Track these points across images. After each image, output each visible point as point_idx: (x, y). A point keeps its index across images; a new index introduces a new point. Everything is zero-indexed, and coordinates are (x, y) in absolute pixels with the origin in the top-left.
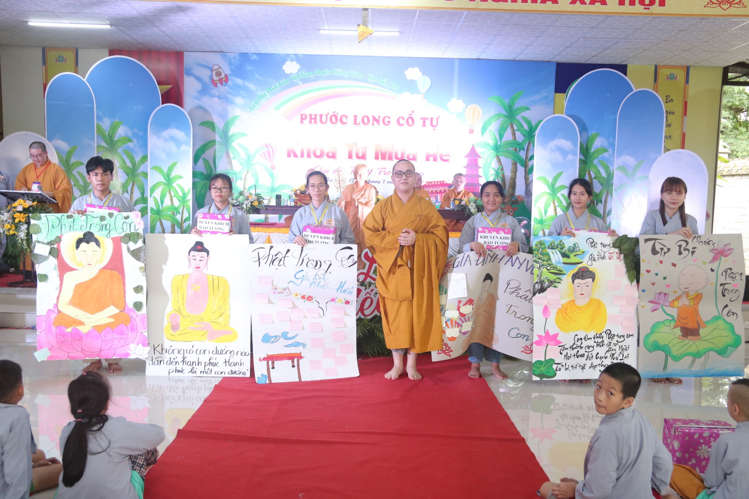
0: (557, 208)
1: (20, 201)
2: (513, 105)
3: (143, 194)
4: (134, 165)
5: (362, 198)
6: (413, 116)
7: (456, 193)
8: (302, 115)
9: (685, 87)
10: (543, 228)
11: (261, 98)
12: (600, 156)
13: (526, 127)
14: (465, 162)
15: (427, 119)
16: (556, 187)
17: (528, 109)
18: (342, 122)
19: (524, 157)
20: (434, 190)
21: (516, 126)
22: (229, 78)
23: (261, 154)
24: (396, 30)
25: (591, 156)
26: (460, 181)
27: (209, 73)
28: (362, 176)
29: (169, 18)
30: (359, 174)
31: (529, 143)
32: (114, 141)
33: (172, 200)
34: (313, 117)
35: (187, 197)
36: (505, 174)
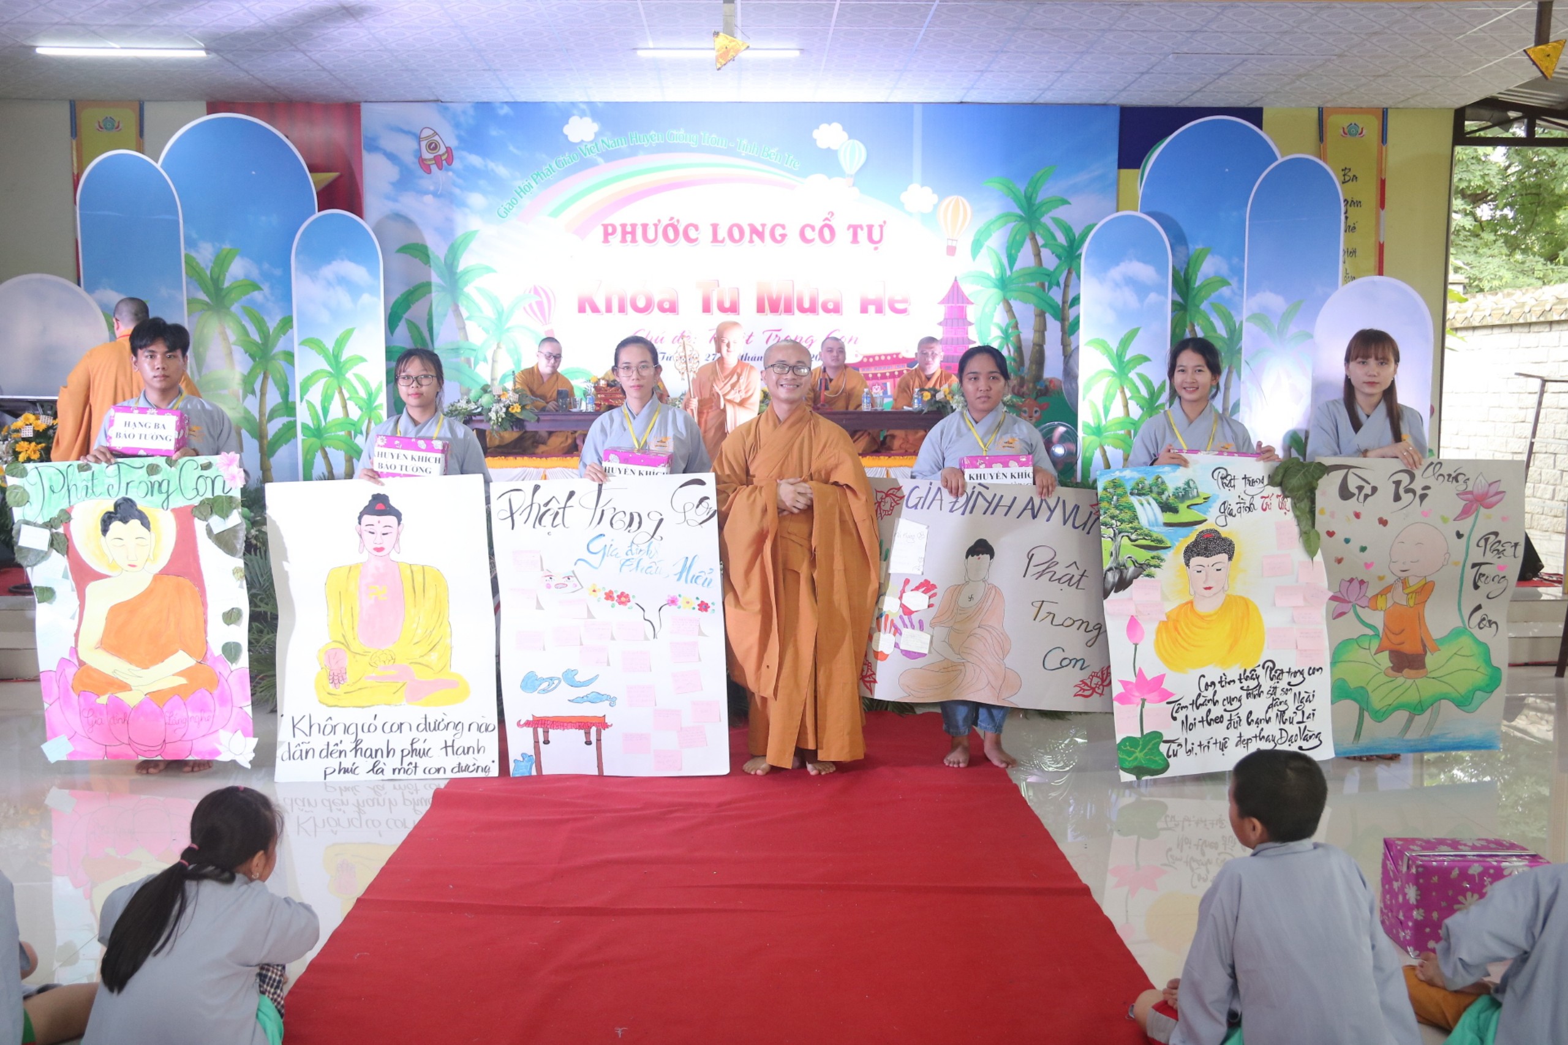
0: (1129, 401)
1: (29, 416)
2: (1034, 195)
3: (286, 395)
4: (265, 336)
5: (733, 392)
6: (832, 223)
7: (924, 378)
8: (606, 227)
9: (1380, 153)
10: (1103, 443)
11: (522, 193)
12: (1213, 295)
13: (1061, 239)
14: (941, 312)
15: (861, 227)
16: (1127, 358)
17: (1065, 202)
18: (688, 239)
19: (1059, 300)
20: (879, 371)
21: (1043, 237)
22: (454, 153)
23: (525, 309)
24: (793, 46)
25: (1196, 294)
26: (930, 353)
27: (414, 145)
28: (732, 345)
29: (326, 32)
30: (726, 341)
31: (1069, 272)
32: (222, 289)
33: (345, 407)
34: (629, 229)
35: (375, 401)
36: (1022, 337)
